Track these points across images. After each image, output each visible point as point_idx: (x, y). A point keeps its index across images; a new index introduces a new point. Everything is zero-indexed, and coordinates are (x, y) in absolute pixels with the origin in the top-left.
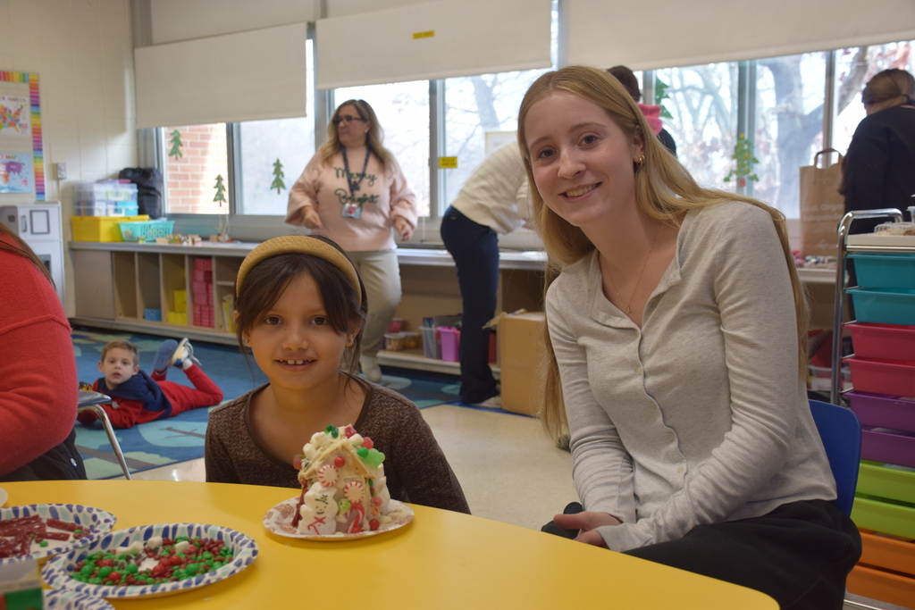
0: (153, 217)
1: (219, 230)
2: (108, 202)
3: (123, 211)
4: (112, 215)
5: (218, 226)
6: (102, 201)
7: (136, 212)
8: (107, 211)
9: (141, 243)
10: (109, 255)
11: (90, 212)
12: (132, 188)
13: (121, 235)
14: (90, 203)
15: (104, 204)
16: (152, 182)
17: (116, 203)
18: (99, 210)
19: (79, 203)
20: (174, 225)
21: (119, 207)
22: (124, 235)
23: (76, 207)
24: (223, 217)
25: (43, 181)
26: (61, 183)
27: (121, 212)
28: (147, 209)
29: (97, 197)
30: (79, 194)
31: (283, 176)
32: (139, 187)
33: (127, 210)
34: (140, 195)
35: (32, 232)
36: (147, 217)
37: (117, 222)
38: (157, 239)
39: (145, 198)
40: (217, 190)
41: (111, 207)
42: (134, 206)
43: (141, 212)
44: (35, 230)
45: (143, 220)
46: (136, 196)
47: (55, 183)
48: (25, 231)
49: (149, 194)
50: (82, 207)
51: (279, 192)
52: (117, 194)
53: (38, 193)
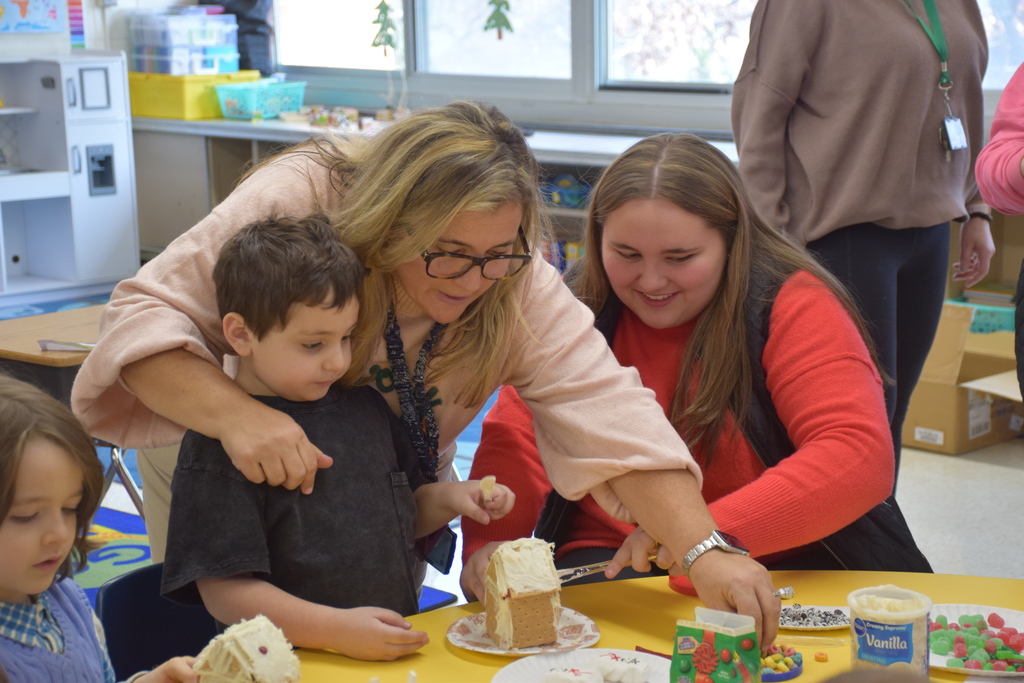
0: (265, 74)
1: (389, 98)
2: (193, 50)
3: (216, 63)
4: (200, 71)
5: (386, 93)
6: (183, 46)
7: (235, 65)
8: (191, 65)
9: (256, 123)
10: (202, 143)
11: (164, 67)
12: (227, 22)
13: (217, 106)
14: (164, 51)
15: (186, 52)
16: (259, 11)
17: (204, 51)
18: (180, 62)
19: (139, 50)
20: (307, 88)
21: (209, 56)
22: (224, 108)
23: (135, 56)
24: (395, 75)
25: (81, 11)
26: (110, 12)
27: (212, 66)
28: (253, 58)
29: (175, 40)
30: (140, 33)
31: (508, 8)
32: (240, 19)
33: (222, 62)
34: (241, 34)
35: (84, 107)
36: (256, 74)
37: (211, 84)
38: (283, 115)
39: (250, 39)
40: (379, 26)
41: (198, 57)
42: (232, 56)
43: (244, 64)
44: (89, 103)
45: (251, 79)
46: (234, 37)
47: (98, 13)
48: (74, 104)
49: (254, 32)
50: (146, 57)
51: (500, 36)
52: (203, 33)
53: (73, 33)
